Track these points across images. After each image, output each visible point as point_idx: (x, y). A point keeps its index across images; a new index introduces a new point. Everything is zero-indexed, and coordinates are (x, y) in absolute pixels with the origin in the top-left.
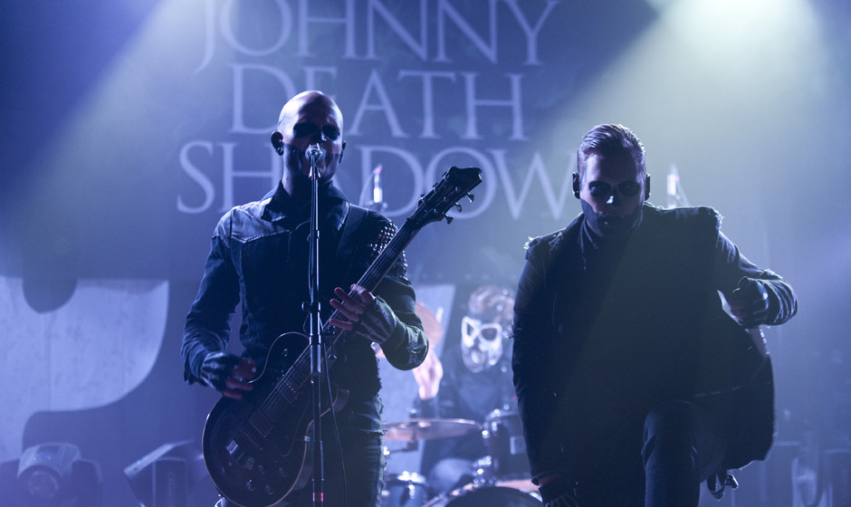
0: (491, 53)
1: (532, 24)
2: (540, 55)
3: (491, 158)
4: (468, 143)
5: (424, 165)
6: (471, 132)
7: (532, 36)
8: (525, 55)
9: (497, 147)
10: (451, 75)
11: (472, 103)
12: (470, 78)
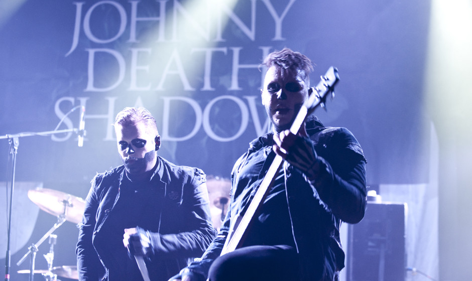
0: (251, 34)
1: (279, 15)
2: (283, 35)
3: (246, 102)
4: (232, 93)
5: (203, 108)
6: (235, 86)
7: (279, 22)
8: (273, 35)
9: (250, 95)
10: (224, 50)
11: (236, 66)
12: (236, 51)
